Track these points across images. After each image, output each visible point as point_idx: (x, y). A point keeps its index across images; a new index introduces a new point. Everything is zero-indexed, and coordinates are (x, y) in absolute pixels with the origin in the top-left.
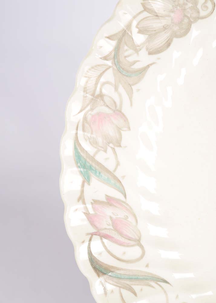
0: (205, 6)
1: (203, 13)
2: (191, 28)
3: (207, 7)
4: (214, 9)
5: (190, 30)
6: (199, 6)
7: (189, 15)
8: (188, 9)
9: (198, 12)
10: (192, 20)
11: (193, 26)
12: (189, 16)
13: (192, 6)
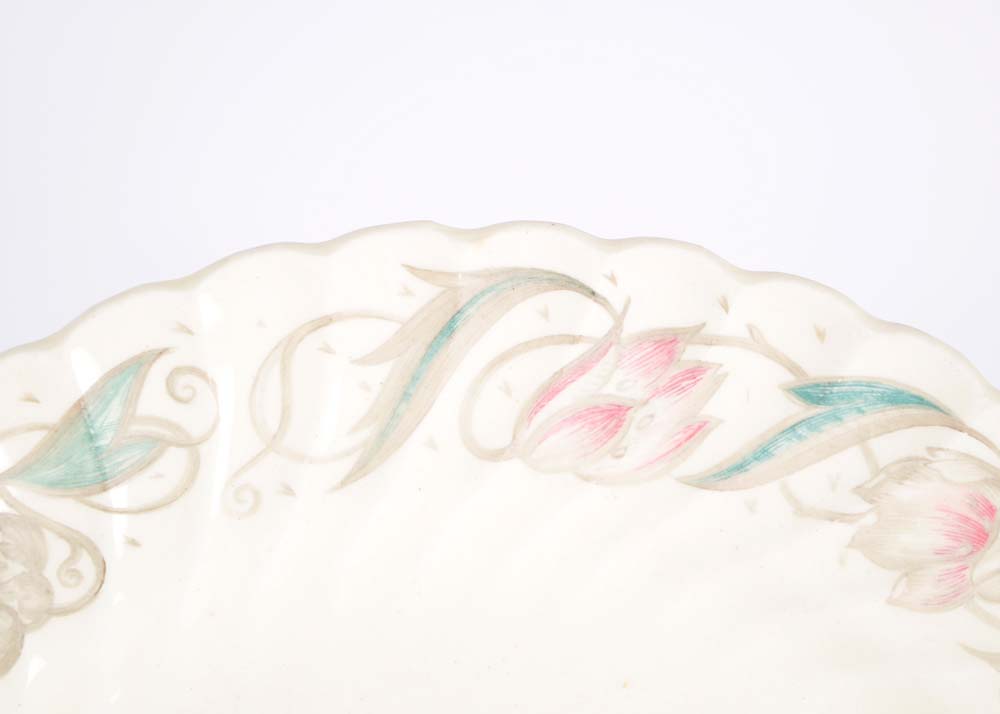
0: (70, 571)
1: (63, 596)
2: (22, 646)
3: (77, 575)
4: (102, 582)
5: (19, 654)
6: (50, 572)
7: (14, 604)
8: (9, 581)
9: (49, 592)
10: (27, 621)
11: (31, 640)
12: (16, 609)
13: (24, 573)
